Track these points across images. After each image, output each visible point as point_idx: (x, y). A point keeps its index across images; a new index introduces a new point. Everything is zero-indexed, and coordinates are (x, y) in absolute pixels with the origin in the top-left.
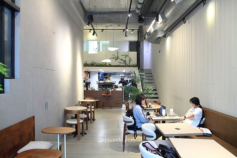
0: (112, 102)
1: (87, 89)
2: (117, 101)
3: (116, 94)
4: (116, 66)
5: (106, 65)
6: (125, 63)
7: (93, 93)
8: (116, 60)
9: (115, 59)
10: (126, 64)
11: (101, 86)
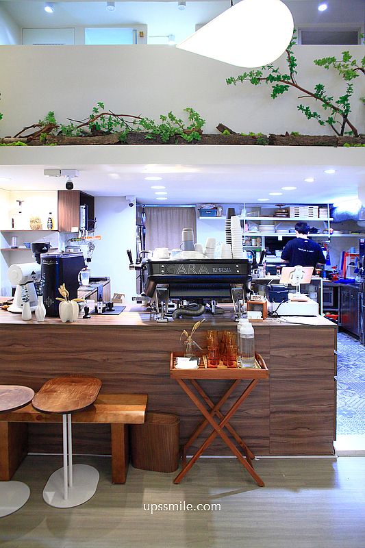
0: (253, 412)
1: (53, 311)
2: (293, 406)
3: (286, 353)
4: (272, 140)
5: (200, 132)
6: (339, 118)
7: (102, 344)
8: (278, 90)
9: (269, 87)
10: (348, 129)
11: (161, 287)
